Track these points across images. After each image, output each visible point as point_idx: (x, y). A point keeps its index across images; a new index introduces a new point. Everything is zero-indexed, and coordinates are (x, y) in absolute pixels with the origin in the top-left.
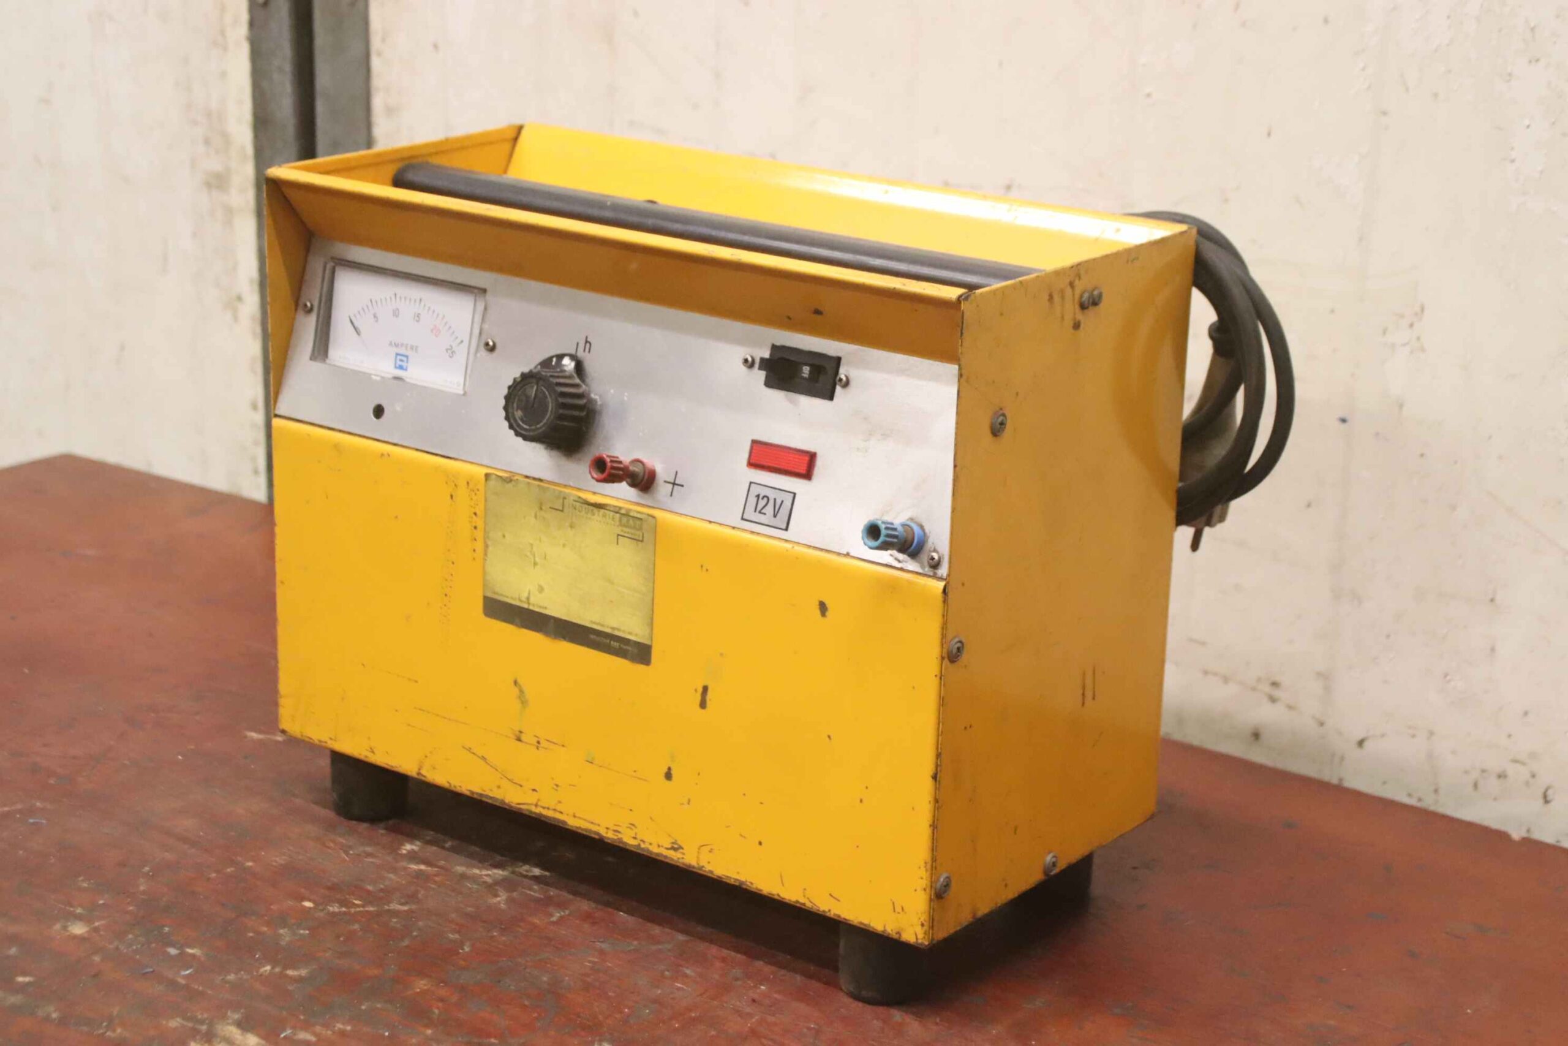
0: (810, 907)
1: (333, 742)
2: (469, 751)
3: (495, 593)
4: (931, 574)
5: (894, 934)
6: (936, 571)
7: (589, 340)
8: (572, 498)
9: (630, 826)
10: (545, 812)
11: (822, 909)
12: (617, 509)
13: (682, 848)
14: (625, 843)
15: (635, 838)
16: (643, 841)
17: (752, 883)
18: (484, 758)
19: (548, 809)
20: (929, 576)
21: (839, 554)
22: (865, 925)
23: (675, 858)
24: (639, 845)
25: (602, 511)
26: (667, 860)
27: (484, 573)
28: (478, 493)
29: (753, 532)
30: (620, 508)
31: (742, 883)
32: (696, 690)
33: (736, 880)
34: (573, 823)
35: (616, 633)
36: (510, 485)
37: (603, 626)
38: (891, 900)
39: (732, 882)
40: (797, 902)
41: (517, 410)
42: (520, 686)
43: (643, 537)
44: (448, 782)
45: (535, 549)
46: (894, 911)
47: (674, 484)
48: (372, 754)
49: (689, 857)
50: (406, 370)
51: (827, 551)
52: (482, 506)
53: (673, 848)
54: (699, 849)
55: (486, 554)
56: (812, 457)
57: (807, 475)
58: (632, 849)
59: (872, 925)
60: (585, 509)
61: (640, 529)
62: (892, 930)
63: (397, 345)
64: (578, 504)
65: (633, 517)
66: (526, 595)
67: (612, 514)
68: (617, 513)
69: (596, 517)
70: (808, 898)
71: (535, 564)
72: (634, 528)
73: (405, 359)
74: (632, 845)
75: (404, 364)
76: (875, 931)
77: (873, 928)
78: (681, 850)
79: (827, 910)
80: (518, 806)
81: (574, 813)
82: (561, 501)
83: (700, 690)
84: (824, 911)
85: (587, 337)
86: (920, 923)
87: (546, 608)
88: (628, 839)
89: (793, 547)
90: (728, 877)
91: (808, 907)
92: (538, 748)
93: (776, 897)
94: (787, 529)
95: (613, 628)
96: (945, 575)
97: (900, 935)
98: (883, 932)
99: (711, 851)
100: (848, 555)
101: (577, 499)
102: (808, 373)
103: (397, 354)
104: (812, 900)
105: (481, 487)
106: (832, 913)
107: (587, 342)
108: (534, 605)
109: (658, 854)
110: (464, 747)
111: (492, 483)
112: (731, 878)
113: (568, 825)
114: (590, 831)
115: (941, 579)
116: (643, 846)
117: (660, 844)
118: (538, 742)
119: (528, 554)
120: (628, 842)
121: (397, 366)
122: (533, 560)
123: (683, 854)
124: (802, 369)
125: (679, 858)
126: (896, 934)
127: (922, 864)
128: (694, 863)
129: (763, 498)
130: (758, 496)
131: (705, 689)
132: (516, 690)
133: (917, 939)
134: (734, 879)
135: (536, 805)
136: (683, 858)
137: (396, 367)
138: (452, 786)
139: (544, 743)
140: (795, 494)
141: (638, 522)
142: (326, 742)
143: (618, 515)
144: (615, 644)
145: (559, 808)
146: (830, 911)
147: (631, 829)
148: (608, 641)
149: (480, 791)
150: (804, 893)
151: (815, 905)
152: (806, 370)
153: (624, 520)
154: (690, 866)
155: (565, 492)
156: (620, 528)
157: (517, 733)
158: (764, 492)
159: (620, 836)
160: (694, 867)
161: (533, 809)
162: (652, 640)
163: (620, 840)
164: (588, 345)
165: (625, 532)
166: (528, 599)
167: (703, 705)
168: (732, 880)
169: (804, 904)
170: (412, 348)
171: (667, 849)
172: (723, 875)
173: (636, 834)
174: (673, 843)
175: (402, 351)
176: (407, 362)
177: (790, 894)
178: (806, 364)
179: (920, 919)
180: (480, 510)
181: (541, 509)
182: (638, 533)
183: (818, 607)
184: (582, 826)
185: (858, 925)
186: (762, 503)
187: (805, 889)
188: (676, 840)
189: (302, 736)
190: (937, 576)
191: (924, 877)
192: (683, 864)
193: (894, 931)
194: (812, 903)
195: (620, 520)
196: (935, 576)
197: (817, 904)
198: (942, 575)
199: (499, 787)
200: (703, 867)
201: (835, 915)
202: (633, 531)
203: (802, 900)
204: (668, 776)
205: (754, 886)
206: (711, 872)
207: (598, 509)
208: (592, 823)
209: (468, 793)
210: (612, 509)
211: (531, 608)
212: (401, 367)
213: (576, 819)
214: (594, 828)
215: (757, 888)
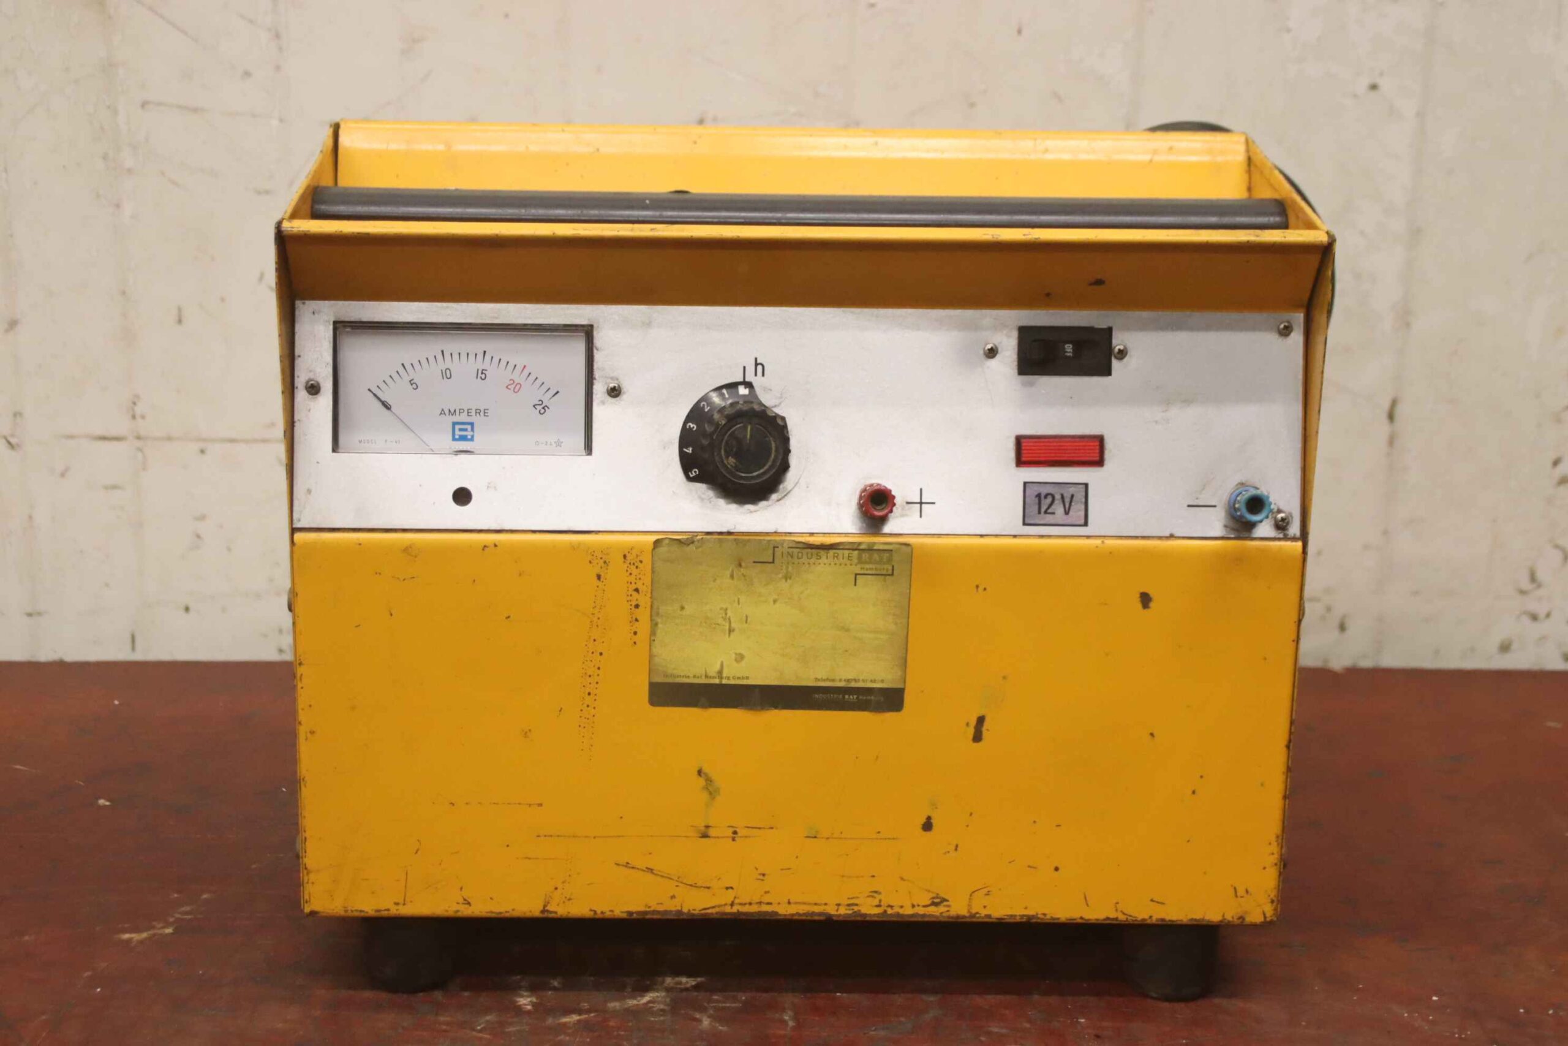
0: (1125, 919)
1: (400, 907)
2: (626, 866)
3: (666, 676)
4: (1281, 536)
5: (1235, 920)
6: (1286, 532)
7: (759, 361)
8: (786, 545)
9: (871, 894)
10: (746, 909)
11: (1140, 918)
12: (855, 546)
13: (947, 901)
14: (865, 915)
15: (879, 906)
16: (891, 907)
17: (1044, 915)
18: (650, 870)
19: (750, 904)
20: (1279, 539)
21: (1160, 538)
22: (1199, 920)
23: (938, 914)
24: (885, 911)
25: (831, 552)
26: (926, 919)
27: (651, 657)
28: (640, 565)
29: (1042, 536)
30: (860, 544)
31: (1029, 917)
32: (968, 724)
33: (1022, 916)
34: (784, 910)
35: (853, 685)
36: (692, 547)
37: (833, 680)
38: (1232, 886)
39: (1018, 919)
40: (1108, 918)
41: (727, 457)
42: (706, 774)
43: (893, 570)
44: (591, 910)
45: (729, 613)
46: (1236, 896)
47: (921, 503)
48: (467, 906)
49: (958, 907)
50: (472, 439)
51: (1144, 538)
52: (647, 580)
53: (934, 904)
54: (971, 895)
55: (653, 633)
56: (1100, 440)
57: (1099, 462)
58: (876, 919)
59: (1207, 918)
60: (807, 554)
61: (890, 560)
62: (1233, 918)
63: (452, 413)
64: (796, 551)
65: (879, 550)
66: (717, 667)
67: (846, 552)
68: (856, 549)
69: (824, 560)
70: (1122, 911)
71: (731, 631)
72: (880, 562)
73: (469, 427)
74: (875, 915)
75: (469, 434)
76: (1210, 923)
77: (1209, 921)
78: (945, 903)
79: (1146, 917)
80: (703, 912)
81: (789, 900)
82: (771, 552)
83: (973, 722)
84: (1144, 920)
85: (756, 359)
86: (1270, 901)
87: (747, 678)
88: (869, 909)
89: (1103, 542)
90: (1011, 916)
91: (1121, 921)
92: (734, 839)
93: (1080, 921)
94: (1086, 524)
95: (848, 681)
96: (1298, 534)
97: (1244, 919)
98: (1221, 921)
99: (988, 894)
100: (1172, 536)
101: (794, 545)
102: (1071, 351)
103: (454, 424)
104: (1126, 912)
105: (647, 558)
106: (1154, 919)
107: (757, 364)
108: (728, 678)
109: (912, 916)
110: (617, 864)
111: (663, 550)
112: (1016, 916)
113: (780, 915)
114: (813, 914)
115: (1294, 539)
116: (890, 911)
117: (915, 903)
118: (735, 833)
119: (720, 621)
120: (868, 912)
121: (457, 437)
122: (727, 627)
123: (949, 906)
124: (1064, 348)
125: (942, 913)
126: (1239, 918)
127: (1273, 838)
128: (964, 912)
129: (1046, 497)
130: (1039, 496)
131: (981, 720)
132: (702, 781)
133: (1265, 917)
134: (1020, 915)
135: (732, 904)
136: (948, 911)
137: (454, 439)
138: (599, 912)
139: (742, 832)
140: (1086, 485)
141: (886, 555)
142: (388, 910)
143: (856, 552)
144: (853, 698)
145: (766, 899)
146: (1151, 917)
147: (872, 897)
148: (841, 696)
149: (642, 908)
150: (1116, 907)
151: (1130, 916)
152: (1069, 348)
153: (865, 556)
154: (958, 917)
155: (775, 541)
156: (859, 566)
157: (703, 829)
158: (1044, 490)
159: (856, 908)
160: (964, 917)
161: (728, 909)
162: (905, 682)
163: (858, 914)
164: (760, 368)
165: (867, 569)
166: (720, 672)
167: (978, 737)
168: (1018, 918)
169: (1116, 919)
170: (478, 412)
171: (925, 906)
172: (1005, 915)
173: (880, 901)
174: (934, 898)
175: (463, 418)
176: (472, 430)
177: (1097, 912)
178: (1068, 342)
179: (1269, 896)
180: (645, 585)
181: (740, 565)
182: (886, 566)
183: (1139, 599)
184: (801, 912)
185: (1189, 923)
186: (1046, 503)
187: (1117, 903)
188: (938, 894)
189: (346, 911)
190: (1289, 537)
191: (1275, 852)
192: (949, 917)
193: (1235, 918)
194: (1124, 914)
195: (860, 558)
196: (1286, 538)
197: (1132, 914)
198: (1295, 535)
199: (673, 897)
200: (977, 913)
201: (1157, 920)
202: (878, 566)
203: (1113, 915)
204: (928, 826)
205: (1048, 917)
206: (989, 916)
207: (826, 551)
208: (816, 904)
209: (624, 916)
210: (847, 547)
211: (724, 682)
212: (463, 438)
213: (793, 906)
214: (817, 909)
215: (1052, 918)
